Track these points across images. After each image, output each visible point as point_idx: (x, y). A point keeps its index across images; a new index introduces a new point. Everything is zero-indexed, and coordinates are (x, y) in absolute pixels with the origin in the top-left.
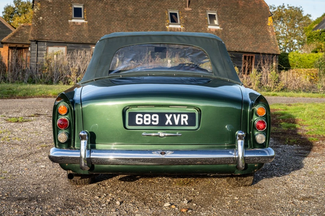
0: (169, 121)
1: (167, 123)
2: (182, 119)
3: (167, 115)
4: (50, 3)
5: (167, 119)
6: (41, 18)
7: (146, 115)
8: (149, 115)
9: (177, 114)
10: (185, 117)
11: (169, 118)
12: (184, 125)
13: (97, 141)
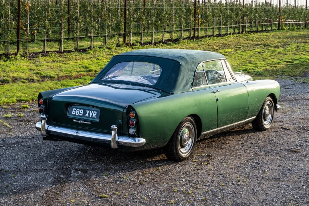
2: (94, 114)
8: (79, 110)
9: (92, 111)
10: (95, 113)
11: (88, 112)
12: (94, 118)
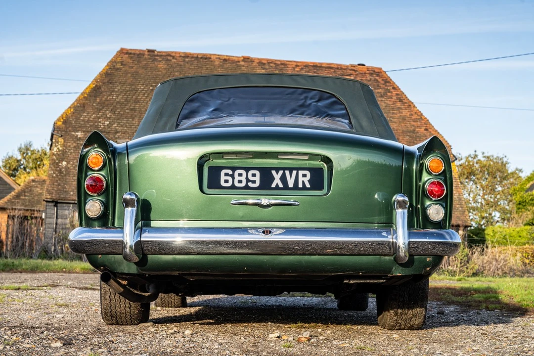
0: (277, 181)
1: (273, 185)
2: (301, 179)
3: (274, 172)
4: (80, 138)
5: (274, 179)
6: (64, 163)
7: (237, 172)
8: (243, 172)
9: (291, 170)
10: (304, 176)
11: (277, 176)
12: (304, 188)
13: (152, 216)
